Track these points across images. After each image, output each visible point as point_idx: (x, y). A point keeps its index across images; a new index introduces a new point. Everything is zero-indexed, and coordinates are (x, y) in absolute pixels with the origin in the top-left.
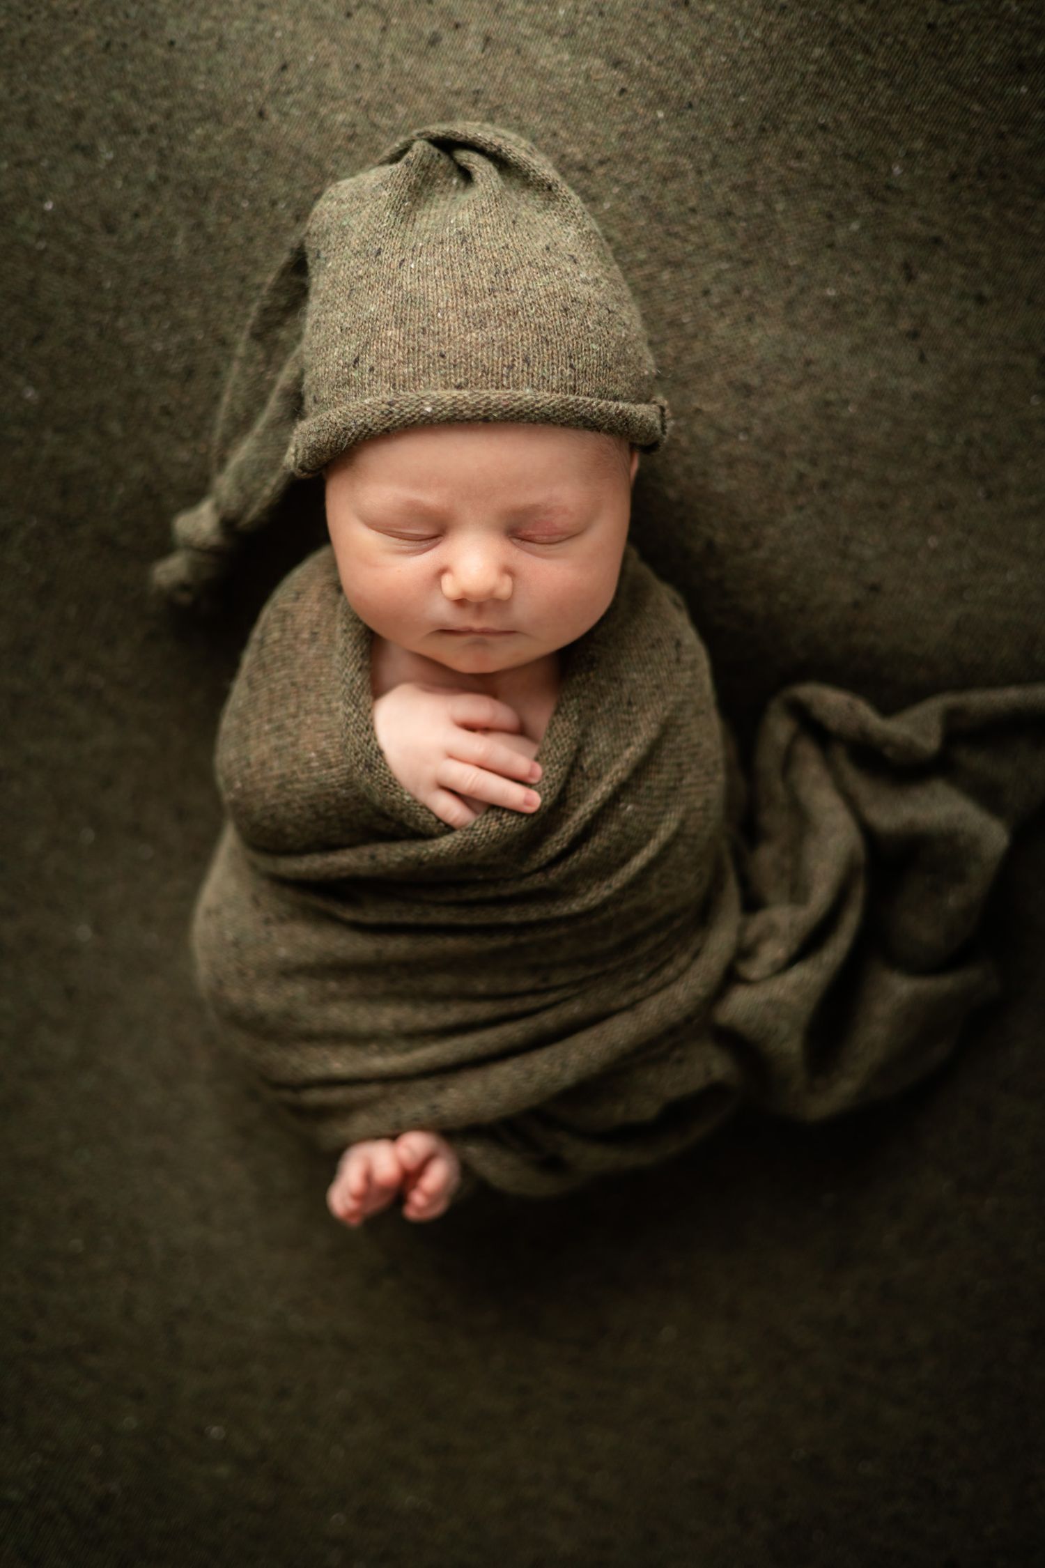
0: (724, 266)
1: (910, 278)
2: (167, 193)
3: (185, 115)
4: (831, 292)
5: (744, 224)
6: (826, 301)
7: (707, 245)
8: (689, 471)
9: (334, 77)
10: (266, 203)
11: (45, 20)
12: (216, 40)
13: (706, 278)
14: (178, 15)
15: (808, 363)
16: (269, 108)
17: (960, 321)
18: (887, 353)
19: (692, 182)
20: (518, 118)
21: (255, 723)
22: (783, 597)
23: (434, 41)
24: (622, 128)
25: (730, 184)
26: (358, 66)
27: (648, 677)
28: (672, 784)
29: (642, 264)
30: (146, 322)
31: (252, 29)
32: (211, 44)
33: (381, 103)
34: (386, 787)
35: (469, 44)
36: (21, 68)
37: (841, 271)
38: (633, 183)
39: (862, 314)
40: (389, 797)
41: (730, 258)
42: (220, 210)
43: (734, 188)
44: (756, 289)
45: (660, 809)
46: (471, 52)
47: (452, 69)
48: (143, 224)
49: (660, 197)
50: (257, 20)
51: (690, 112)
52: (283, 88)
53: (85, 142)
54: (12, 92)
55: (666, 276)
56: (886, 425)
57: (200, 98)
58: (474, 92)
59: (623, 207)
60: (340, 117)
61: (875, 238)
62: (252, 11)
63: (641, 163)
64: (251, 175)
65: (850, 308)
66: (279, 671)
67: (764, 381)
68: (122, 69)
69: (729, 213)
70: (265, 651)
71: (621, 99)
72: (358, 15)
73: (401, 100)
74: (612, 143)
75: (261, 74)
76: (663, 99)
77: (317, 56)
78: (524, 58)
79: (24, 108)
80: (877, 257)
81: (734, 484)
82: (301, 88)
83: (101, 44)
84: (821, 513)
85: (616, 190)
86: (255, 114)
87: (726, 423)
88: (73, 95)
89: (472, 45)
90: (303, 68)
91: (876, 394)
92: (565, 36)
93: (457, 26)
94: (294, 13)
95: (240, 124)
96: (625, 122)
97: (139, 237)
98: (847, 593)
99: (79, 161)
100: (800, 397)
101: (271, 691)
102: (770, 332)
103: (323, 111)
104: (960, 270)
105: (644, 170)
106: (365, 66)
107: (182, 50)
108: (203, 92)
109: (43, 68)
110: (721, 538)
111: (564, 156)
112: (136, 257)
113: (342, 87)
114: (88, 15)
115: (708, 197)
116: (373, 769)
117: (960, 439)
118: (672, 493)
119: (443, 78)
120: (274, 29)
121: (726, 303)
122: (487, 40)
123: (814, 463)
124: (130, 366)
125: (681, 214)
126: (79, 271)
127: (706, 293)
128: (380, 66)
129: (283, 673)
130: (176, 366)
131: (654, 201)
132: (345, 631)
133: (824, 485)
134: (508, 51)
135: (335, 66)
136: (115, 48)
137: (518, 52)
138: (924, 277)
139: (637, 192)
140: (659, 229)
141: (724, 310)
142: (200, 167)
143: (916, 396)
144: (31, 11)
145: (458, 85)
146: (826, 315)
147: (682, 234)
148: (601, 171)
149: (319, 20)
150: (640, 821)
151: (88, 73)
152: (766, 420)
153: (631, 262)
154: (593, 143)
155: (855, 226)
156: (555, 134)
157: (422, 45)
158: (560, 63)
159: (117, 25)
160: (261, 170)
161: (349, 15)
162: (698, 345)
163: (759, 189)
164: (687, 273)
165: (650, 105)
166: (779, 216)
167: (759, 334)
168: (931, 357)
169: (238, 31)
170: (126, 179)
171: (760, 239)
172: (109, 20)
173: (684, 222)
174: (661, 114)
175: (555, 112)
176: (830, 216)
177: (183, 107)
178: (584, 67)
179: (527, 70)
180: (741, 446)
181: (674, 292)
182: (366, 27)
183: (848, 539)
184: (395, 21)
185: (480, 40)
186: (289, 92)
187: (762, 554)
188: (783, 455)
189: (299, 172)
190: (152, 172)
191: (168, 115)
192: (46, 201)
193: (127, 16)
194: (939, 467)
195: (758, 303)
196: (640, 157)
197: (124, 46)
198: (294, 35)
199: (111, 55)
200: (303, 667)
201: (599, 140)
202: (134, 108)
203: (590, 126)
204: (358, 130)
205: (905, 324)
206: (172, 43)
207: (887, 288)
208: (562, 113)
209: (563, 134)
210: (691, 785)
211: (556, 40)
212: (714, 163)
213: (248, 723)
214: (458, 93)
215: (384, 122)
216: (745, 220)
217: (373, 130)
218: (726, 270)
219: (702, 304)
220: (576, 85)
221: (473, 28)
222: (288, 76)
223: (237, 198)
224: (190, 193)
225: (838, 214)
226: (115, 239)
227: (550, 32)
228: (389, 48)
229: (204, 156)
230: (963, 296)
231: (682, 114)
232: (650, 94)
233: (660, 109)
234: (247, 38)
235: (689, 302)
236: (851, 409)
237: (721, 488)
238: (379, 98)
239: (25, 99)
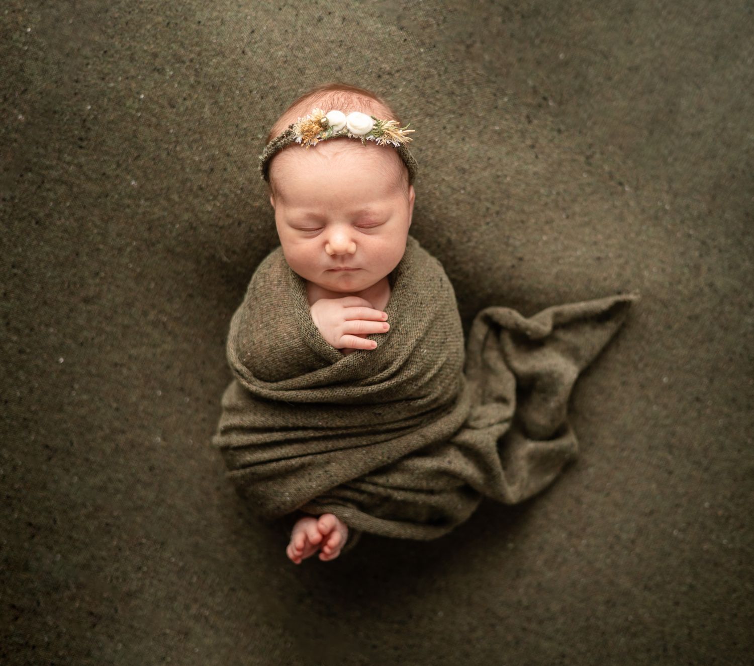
0: (452, 116)
1: (530, 122)
2: (200, 89)
3: (207, 54)
4: (497, 128)
5: (459, 98)
6: (496, 132)
7: (444, 107)
8: (440, 207)
9: (276, 36)
10: (247, 91)
11: (137, 14)
12: (220, 20)
13: (444, 121)
14: (202, 10)
15: (489, 159)
16: (247, 50)
17: (551, 141)
18: (522, 155)
19: (437, 79)
20: (360, 52)
21: (254, 325)
22: (481, 264)
23: (320, 20)
24: (406, 56)
25: (453, 80)
26: (286, 31)
27: (430, 293)
28: (442, 341)
29: (416, 115)
30: (190, 147)
31: (236, 16)
32: (218, 22)
33: (298, 47)
34: (321, 344)
35: (336, 21)
36: (126, 35)
37: (500, 119)
38: (411, 80)
39: (510, 137)
40: (323, 348)
41: (454, 113)
42: (226, 95)
43: (455, 82)
44: (466, 127)
45: (438, 351)
46: (337, 24)
47: (329, 31)
48: (188, 103)
49: (423, 86)
50: (238, 12)
51: (434, 49)
52: (253, 41)
53: (159, 67)
54: (122, 46)
55: (427, 120)
56: (523, 186)
57: (214, 46)
58: (340, 41)
59: (408, 91)
60: (280, 53)
61: (514, 105)
62: (236, 8)
63: (415, 71)
64: (240, 79)
65: (505, 135)
66: (264, 299)
67: (470, 166)
68: (175, 34)
69: (453, 93)
70: (256, 292)
71: (405, 43)
72: (284, 9)
73: (307, 45)
74: (401, 63)
75: (242, 35)
76: (423, 44)
77: (267, 27)
78: (361, 27)
79: (129, 53)
80: (516, 113)
81: (459, 213)
82: (261, 41)
83: (165, 23)
84: (496, 225)
85: (404, 83)
86: (240, 52)
87: (455, 185)
88: (152, 46)
89: (337, 21)
90: (261, 32)
91: (518, 172)
92: (378, 17)
93: (330, 13)
94: (255, 8)
95: (233, 57)
96: (407, 54)
97: (187, 109)
98: (509, 261)
99: (156, 75)
100: (486, 174)
101: (261, 309)
102: (472, 145)
103: (272, 50)
104: (550, 119)
105: (416, 74)
106: (290, 31)
107: (204, 25)
108: (215, 43)
109: (138, 35)
110: (454, 237)
111: (381, 68)
112: (184, 118)
113: (279, 40)
114: (158, 11)
115: (444, 86)
116: (314, 336)
117: (554, 192)
118: (433, 218)
119: (325, 35)
120: (247, 16)
121: (453, 133)
122: (344, 19)
123: (493, 203)
124: (183, 169)
125: (433, 93)
126: (157, 126)
127: (445, 128)
128: (297, 31)
129: (266, 300)
130: (205, 167)
131: (421, 88)
132: (294, 279)
133: (498, 213)
134: (354, 24)
135: (276, 31)
136: (172, 25)
137: (358, 24)
138: (536, 122)
139: (413, 84)
140: (423, 100)
141: (452, 135)
142: (215, 76)
143: (535, 173)
144: (131, 9)
145: (332, 38)
146: (496, 137)
147: (433, 102)
148: (397, 75)
149: (267, 11)
150: (430, 356)
151: (159, 36)
152: (472, 184)
153: (412, 114)
154: (394, 63)
155: (506, 99)
156: (376, 59)
157: (315, 21)
158: (377, 28)
159: (172, 14)
160: (245, 77)
161: (280, 9)
162: (442, 151)
163: (465, 82)
164: (436, 119)
165: (417, 46)
166: (474, 95)
167: (468, 146)
168: (540, 156)
169: (230, 17)
170: (179, 83)
171: (466, 104)
172: (168, 13)
173: (434, 97)
174: (422, 50)
175: (376, 49)
176: (495, 95)
177: (206, 50)
178: (388, 30)
179: (363, 31)
180: (461, 196)
181: (431, 127)
182: (288, 14)
183: (508, 237)
184: (301, 11)
185: (341, 19)
186: (256, 42)
187: (472, 244)
188: (479, 199)
189: (262, 77)
190: (192, 80)
191: (199, 54)
192: (141, 94)
193: (177, 11)
194: (546, 204)
195: (466, 132)
196: (414, 68)
197: (176, 24)
198: (256, 18)
199: (170, 28)
200: (276, 297)
201: (396, 61)
202: (183, 51)
203: (392, 55)
204: (288, 58)
205: (529, 142)
206: (199, 22)
207: (520, 126)
208: (379, 50)
209: (380, 59)
210: (450, 342)
211: (375, 18)
212: (446, 71)
213: (251, 325)
214: (332, 42)
215: (300, 55)
216: (460, 96)
217: (295, 58)
218: (453, 118)
219: (443, 132)
220: (385, 38)
221: (337, 14)
222: (255, 35)
223: (234, 89)
224: (211, 88)
225: (498, 94)
226: (175, 110)
227: (372, 15)
228: (300, 23)
229: (217, 71)
230: (552, 129)
231: (431, 50)
232: (417, 41)
233: (422, 48)
234: (234, 19)
235: (437, 131)
236: (508, 179)
237: (454, 215)
238: (297, 44)
239: (129, 48)
